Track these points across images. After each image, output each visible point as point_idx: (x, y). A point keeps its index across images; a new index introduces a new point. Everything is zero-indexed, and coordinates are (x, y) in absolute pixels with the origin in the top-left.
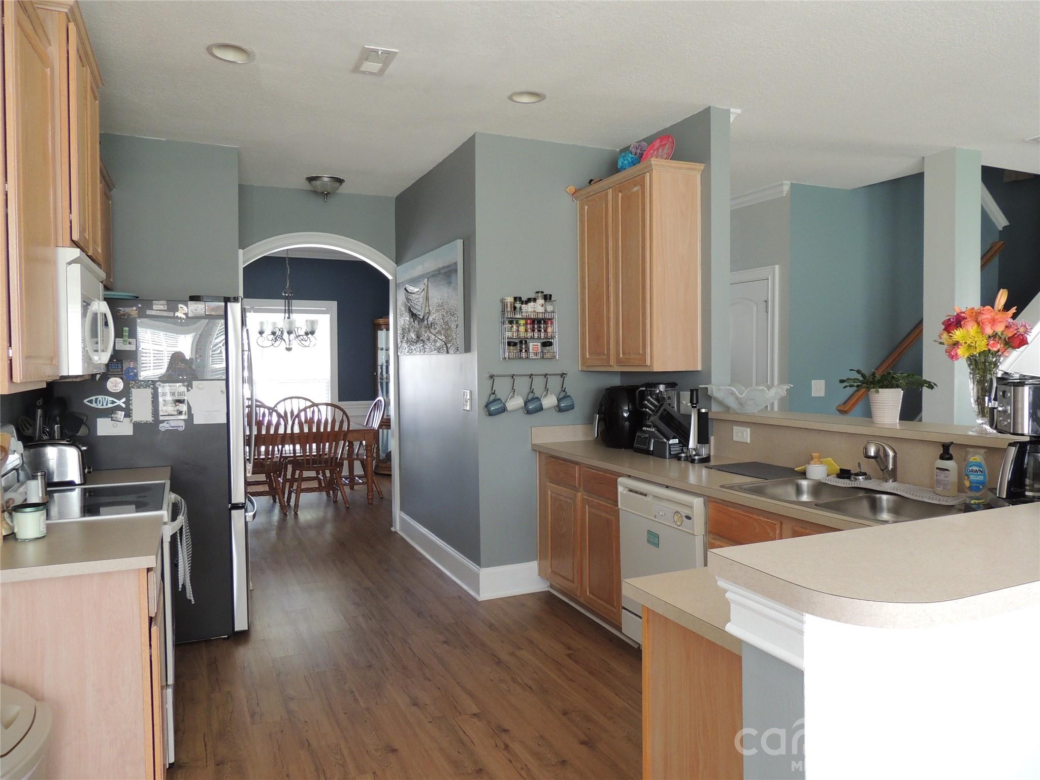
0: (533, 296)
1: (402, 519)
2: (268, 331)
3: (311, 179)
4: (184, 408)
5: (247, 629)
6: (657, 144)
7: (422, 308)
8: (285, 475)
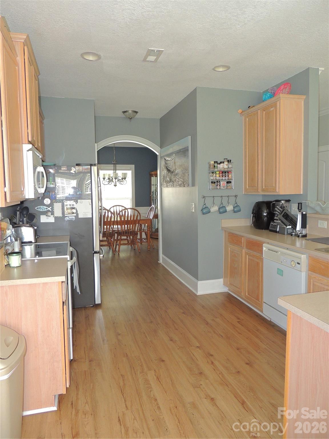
0: (222, 161)
1: (163, 258)
2: (107, 178)
3: (124, 112)
4: (74, 211)
5: (100, 303)
6: (282, 87)
7: (172, 167)
8: (114, 238)
